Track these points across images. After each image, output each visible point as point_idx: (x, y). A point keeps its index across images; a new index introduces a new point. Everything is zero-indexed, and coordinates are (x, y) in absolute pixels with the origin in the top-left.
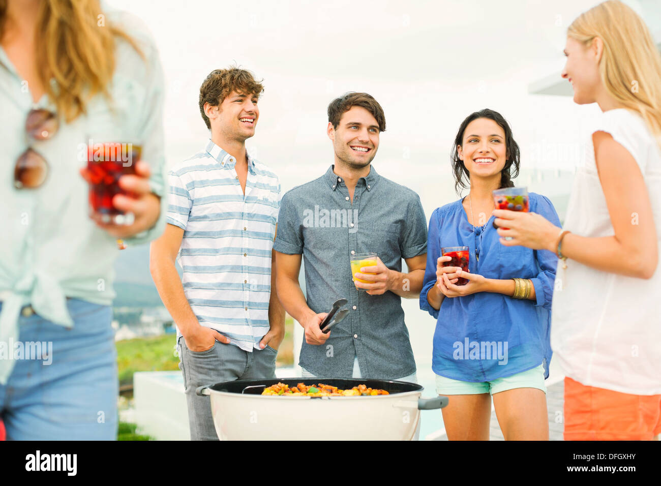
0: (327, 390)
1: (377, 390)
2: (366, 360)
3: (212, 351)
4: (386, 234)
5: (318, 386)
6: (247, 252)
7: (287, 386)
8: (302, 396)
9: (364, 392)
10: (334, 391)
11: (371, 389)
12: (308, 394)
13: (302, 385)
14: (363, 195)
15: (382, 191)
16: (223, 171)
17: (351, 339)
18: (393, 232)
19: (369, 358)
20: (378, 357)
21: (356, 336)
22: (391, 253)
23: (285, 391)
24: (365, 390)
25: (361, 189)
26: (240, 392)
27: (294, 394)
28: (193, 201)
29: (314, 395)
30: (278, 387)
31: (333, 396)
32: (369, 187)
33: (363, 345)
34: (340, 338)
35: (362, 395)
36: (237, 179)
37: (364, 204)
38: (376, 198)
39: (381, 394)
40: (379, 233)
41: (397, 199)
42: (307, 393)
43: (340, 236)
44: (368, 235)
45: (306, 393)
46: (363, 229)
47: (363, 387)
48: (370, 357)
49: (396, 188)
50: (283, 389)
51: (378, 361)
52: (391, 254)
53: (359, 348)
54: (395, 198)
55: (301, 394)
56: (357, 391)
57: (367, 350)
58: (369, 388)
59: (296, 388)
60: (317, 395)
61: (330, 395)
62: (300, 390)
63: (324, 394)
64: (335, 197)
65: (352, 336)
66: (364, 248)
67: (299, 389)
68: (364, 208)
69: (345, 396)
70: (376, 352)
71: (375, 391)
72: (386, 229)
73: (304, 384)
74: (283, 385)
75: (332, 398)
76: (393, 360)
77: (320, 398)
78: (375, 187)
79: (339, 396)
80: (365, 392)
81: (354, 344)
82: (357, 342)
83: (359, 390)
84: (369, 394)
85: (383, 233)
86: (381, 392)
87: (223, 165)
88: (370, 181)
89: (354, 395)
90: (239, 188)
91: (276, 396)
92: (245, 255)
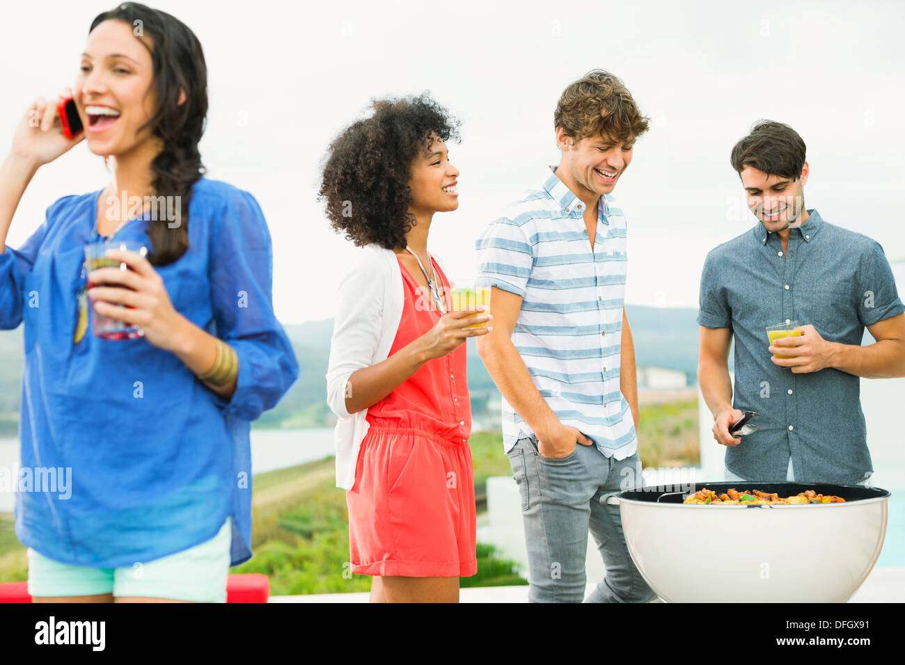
0: (765, 498)
1: (829, 497)
2: (802, 459)
3: (573, 457)
4: (831, 296)
5: (752, 493)
6: (605, 330)
7: (714, 492)
8: (736, 504)
9: (813, 500)
10: (773, 498)
11: (821, 495)
12: (742, 502)
13: (733, 492)
14: (800, 248)
15: (826, 242)
16: (569, 221)
17: (785, 432)
18: (840, 294)
19: (805, 457)
20: (817, 457)
21: (791, 428)
22: (840, 320)
23: (713, 499)
24: (814, 497)
25: (797, 241)
26: (655, 501)
27: (724, 502)
28: (535, 260)
29: (751, 504)
30: (702, 494)
31: (775, 504)
32: (808, 237)
33: (801, 439)
34: (772, 430)
35: (811, 503)
36: (585, 232)
37: (802, 260)
38: (818, 250)
39: (836, 502)
40: (822, 295)
41: (845, 249)
42: (740, 501)
43: (772, 301)
44: (807, 299)
45: (738, 501)
46: (801, 291)
47: (811, 493)
48: (808, 455)
49: (845, 237)
50: (710, 497)
51: (816, 461)
52: (841, 322)
53: (794, 444)
54: (843, 249)
55: (732, 502)
56: (805, 498)
57: (804, 447)
58: (819, 495)
59: (726, 495)
60: (754, 503)
61: (771, 503)
62: (731, 497)
63: (762, 502)
64: (765, 253)
65: (786, 428)
66: (802, 315)
67: (729, 496)
68: (802, 265)
69: (790, 504)
70: (816, 450)
71: (828, 498)
72: (831, 290)
73: (736, 490)
74: (709, 492)
75: (773, 506)
76: (837, 462)
77: (760, 506)
78: (817, 236)
79: (783, 504)
80: (815, 499)
81: (788, 438)
82: (792, 436)
83: (806, 496)
84: (820, 502)
85: (827, 295)
86: (834, 499)
87: (569, 213)
88: (809, 229)
89: (801, 503)
90: (588, 243)
91: (702, 505)
92: (603, 334)
